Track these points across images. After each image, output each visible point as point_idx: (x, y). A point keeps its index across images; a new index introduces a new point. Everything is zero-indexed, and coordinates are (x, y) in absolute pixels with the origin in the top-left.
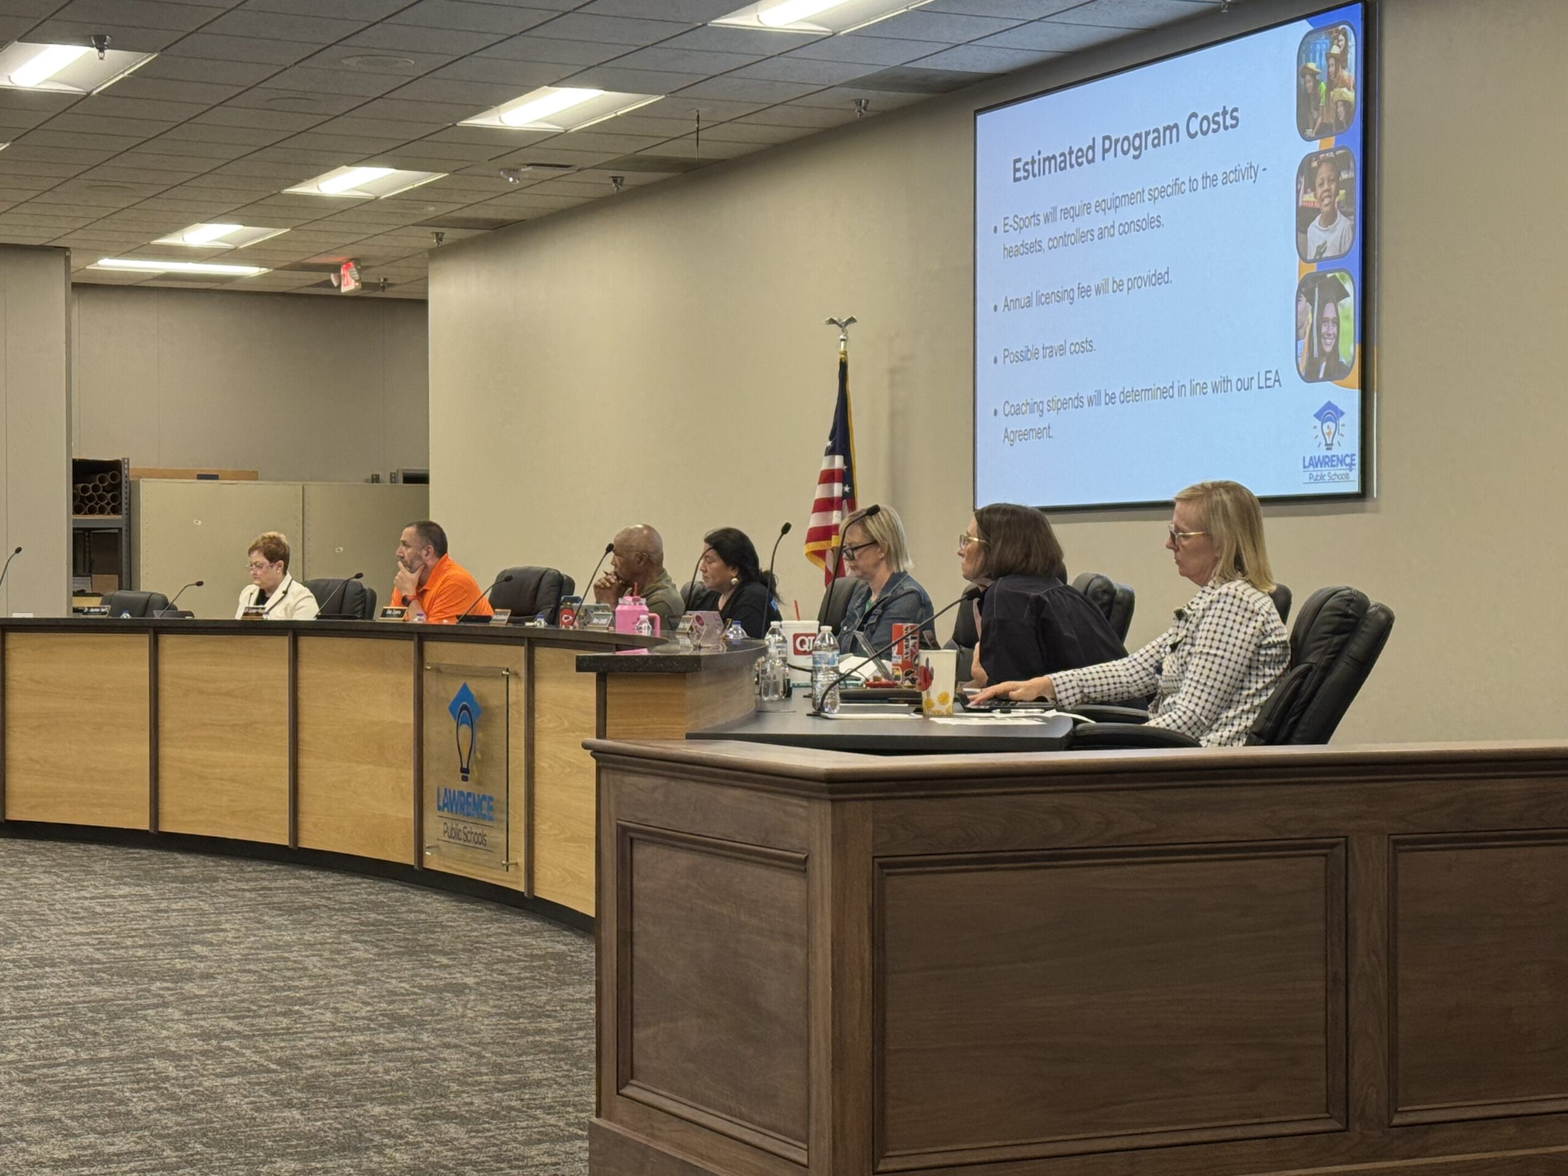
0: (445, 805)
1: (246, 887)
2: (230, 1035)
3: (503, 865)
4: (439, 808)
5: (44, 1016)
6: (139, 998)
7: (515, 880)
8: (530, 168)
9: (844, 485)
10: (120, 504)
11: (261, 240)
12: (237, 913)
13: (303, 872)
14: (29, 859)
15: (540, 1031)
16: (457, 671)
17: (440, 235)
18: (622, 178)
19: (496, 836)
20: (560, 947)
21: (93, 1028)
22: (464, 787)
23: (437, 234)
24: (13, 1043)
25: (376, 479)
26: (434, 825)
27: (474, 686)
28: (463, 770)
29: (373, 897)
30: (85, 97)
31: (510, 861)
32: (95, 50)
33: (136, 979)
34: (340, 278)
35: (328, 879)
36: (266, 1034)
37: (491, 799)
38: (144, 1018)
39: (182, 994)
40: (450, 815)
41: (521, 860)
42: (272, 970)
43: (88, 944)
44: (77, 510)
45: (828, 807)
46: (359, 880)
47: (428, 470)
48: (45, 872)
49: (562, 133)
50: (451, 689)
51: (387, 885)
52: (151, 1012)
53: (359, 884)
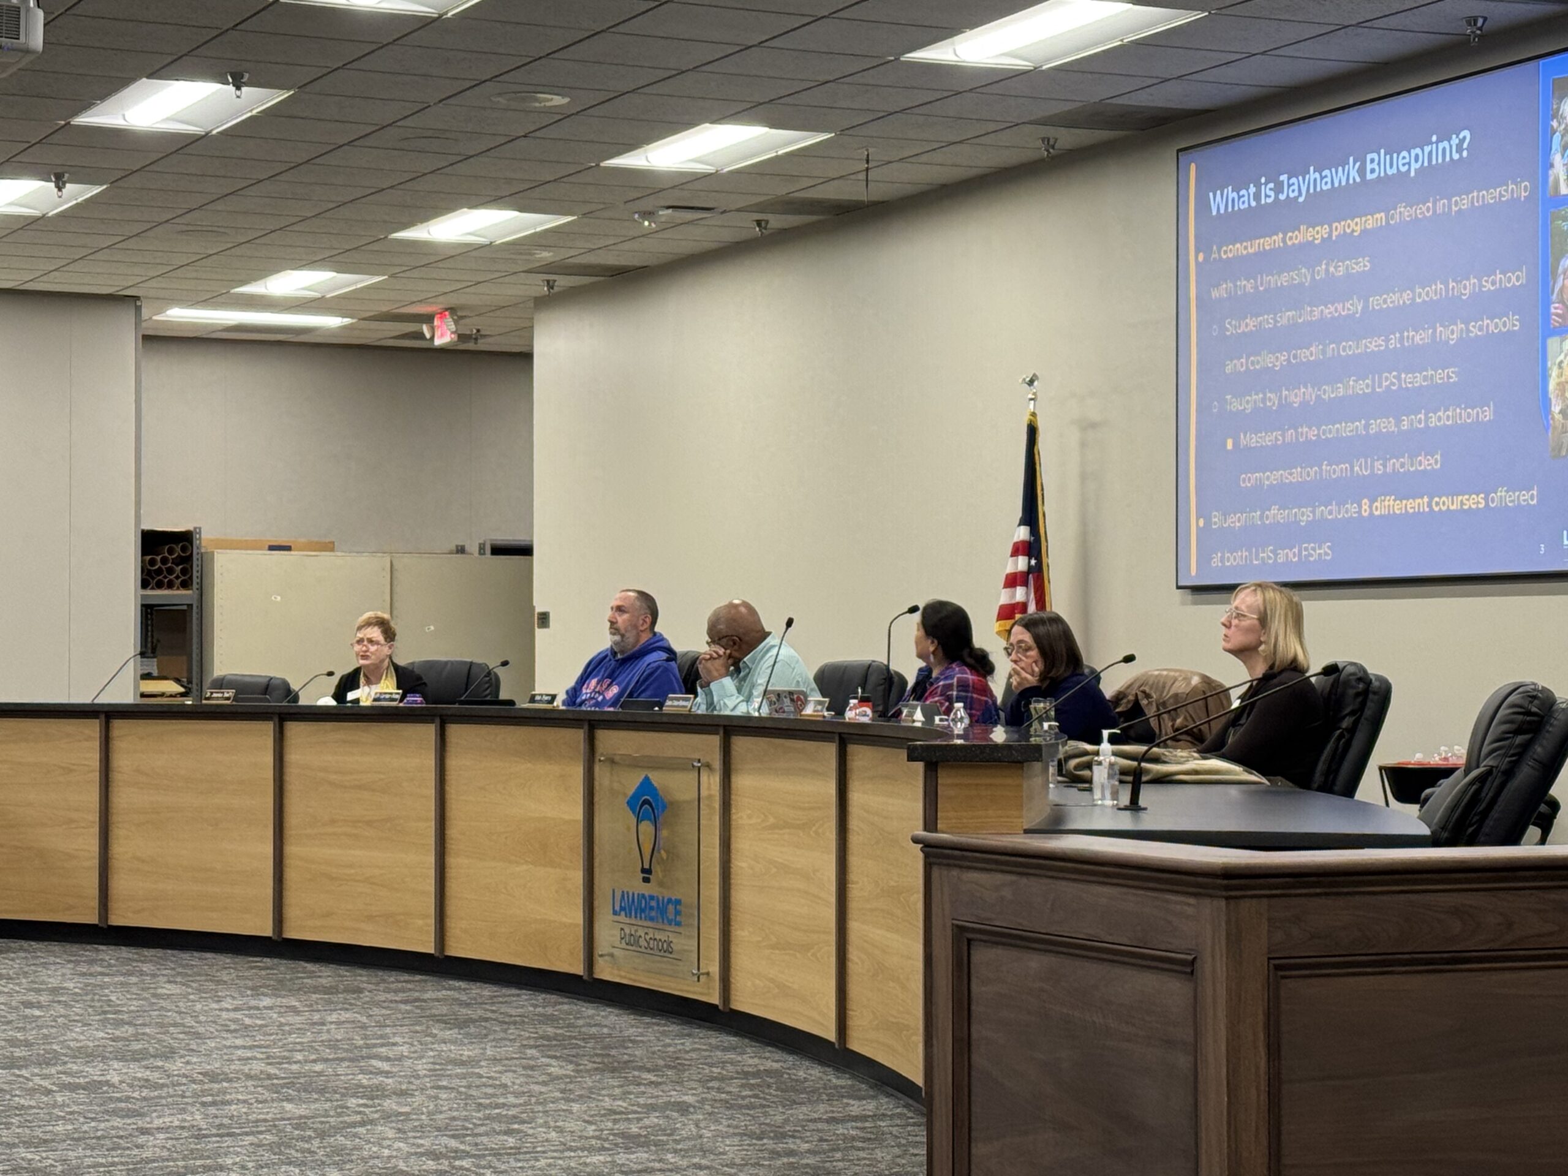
0: (622, 909)
1: (397, 998)
2: (459, 1154)
3: (693, 974)
4: (615, 913)
5: (247, 1134)
6: (339, 1115)
7: (706, 991)
8: (670, 211)
9: (1030, 559)
10: (191, 578)
11: (354, 288)
12: (401, 1026)
13: (451, 982)
14: (146, 968)
15: (791, 1153)
16: (635, 764)
17: (551, 283)
18: (767, 222)
19: (683, 942)
20: (770, 1065)
21: (306, 1146)
22: (646, 889)
23: (548, 281)
24: (229, 1161)
25: (461, 550)
26: (608, 933)
27: (657, 779)
28: (644, 871)
29: (540, 1009)
30: (202, 137)
31: (701, 971)
32: (231, 88)
33: (327, 1095)
34: (433, 330)
35: (486, 991)
36: (497, 1154)
37: (678, 902)
38: (355, 1135)
39: (383, 1111)
40: (628, 920)
41: (715, 969)
42: (469, 1087)
43: (256, 1058)
44: (145, 584)
45: (1223, 903)
46: (518, 992)
47: (532, 541)
48: (170, 982)
49: (712, 174)
50: (632, 782)
51: (553, 998)
52: (361, 1130)
53: (518, 995)
